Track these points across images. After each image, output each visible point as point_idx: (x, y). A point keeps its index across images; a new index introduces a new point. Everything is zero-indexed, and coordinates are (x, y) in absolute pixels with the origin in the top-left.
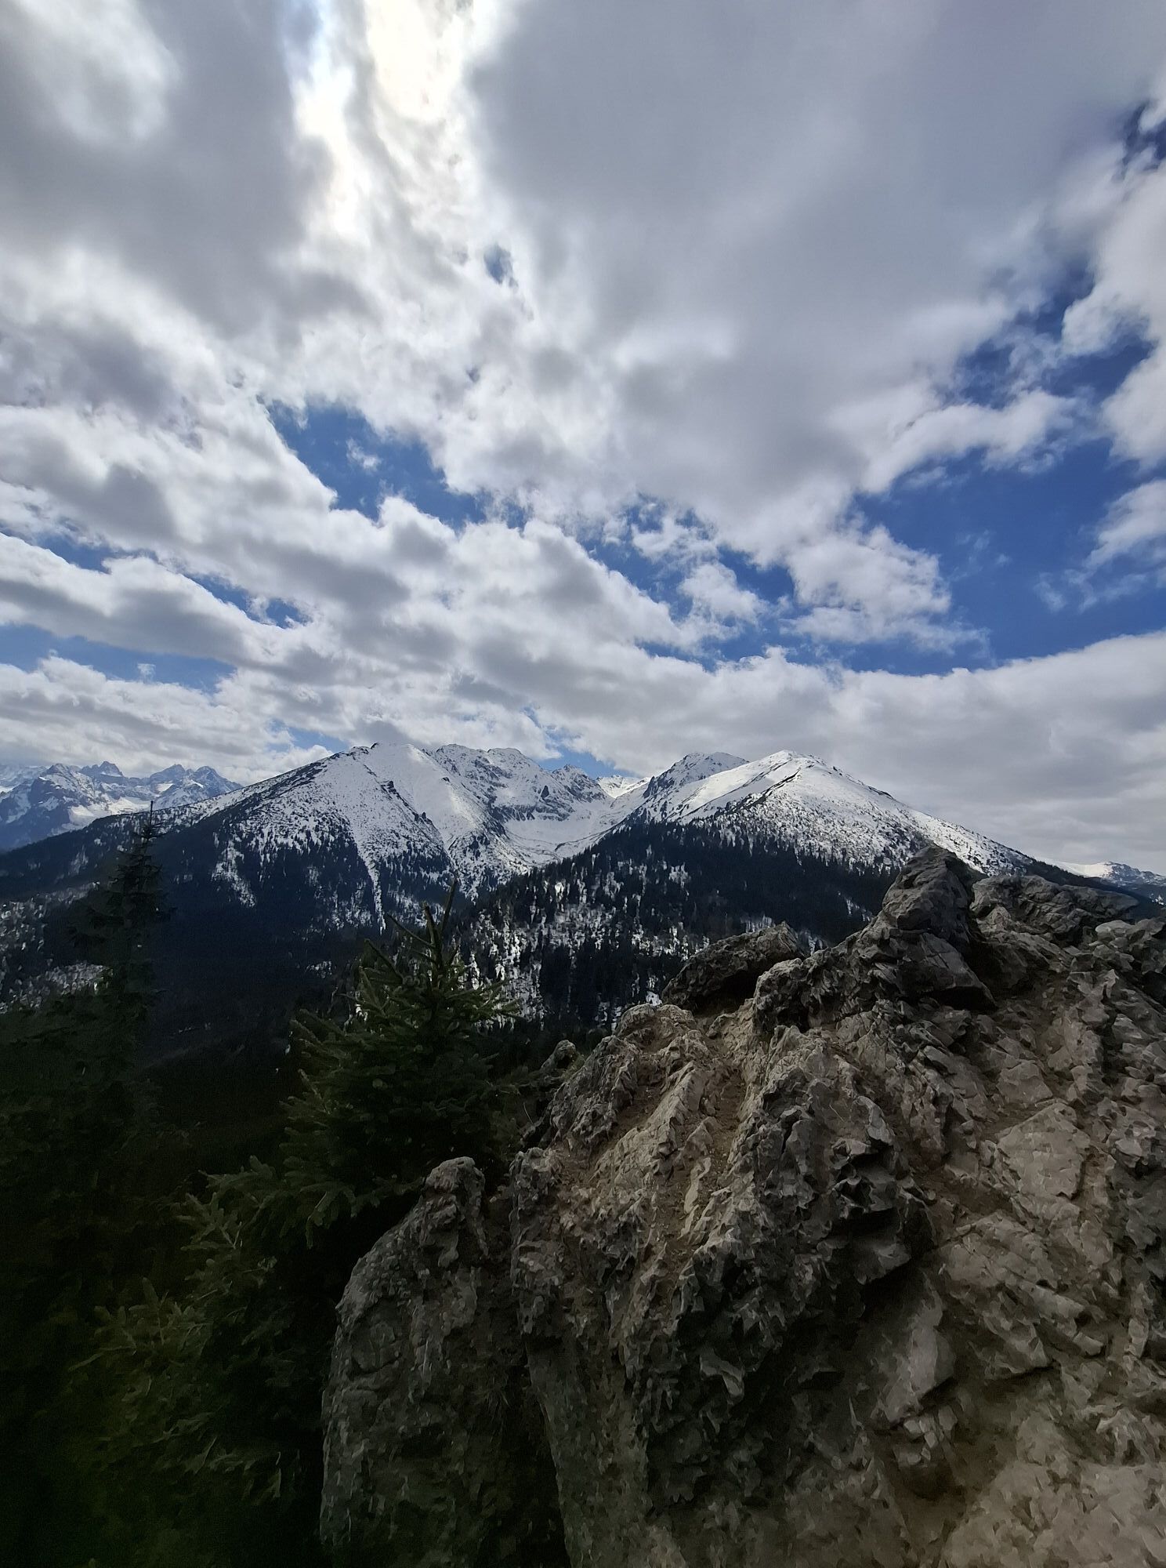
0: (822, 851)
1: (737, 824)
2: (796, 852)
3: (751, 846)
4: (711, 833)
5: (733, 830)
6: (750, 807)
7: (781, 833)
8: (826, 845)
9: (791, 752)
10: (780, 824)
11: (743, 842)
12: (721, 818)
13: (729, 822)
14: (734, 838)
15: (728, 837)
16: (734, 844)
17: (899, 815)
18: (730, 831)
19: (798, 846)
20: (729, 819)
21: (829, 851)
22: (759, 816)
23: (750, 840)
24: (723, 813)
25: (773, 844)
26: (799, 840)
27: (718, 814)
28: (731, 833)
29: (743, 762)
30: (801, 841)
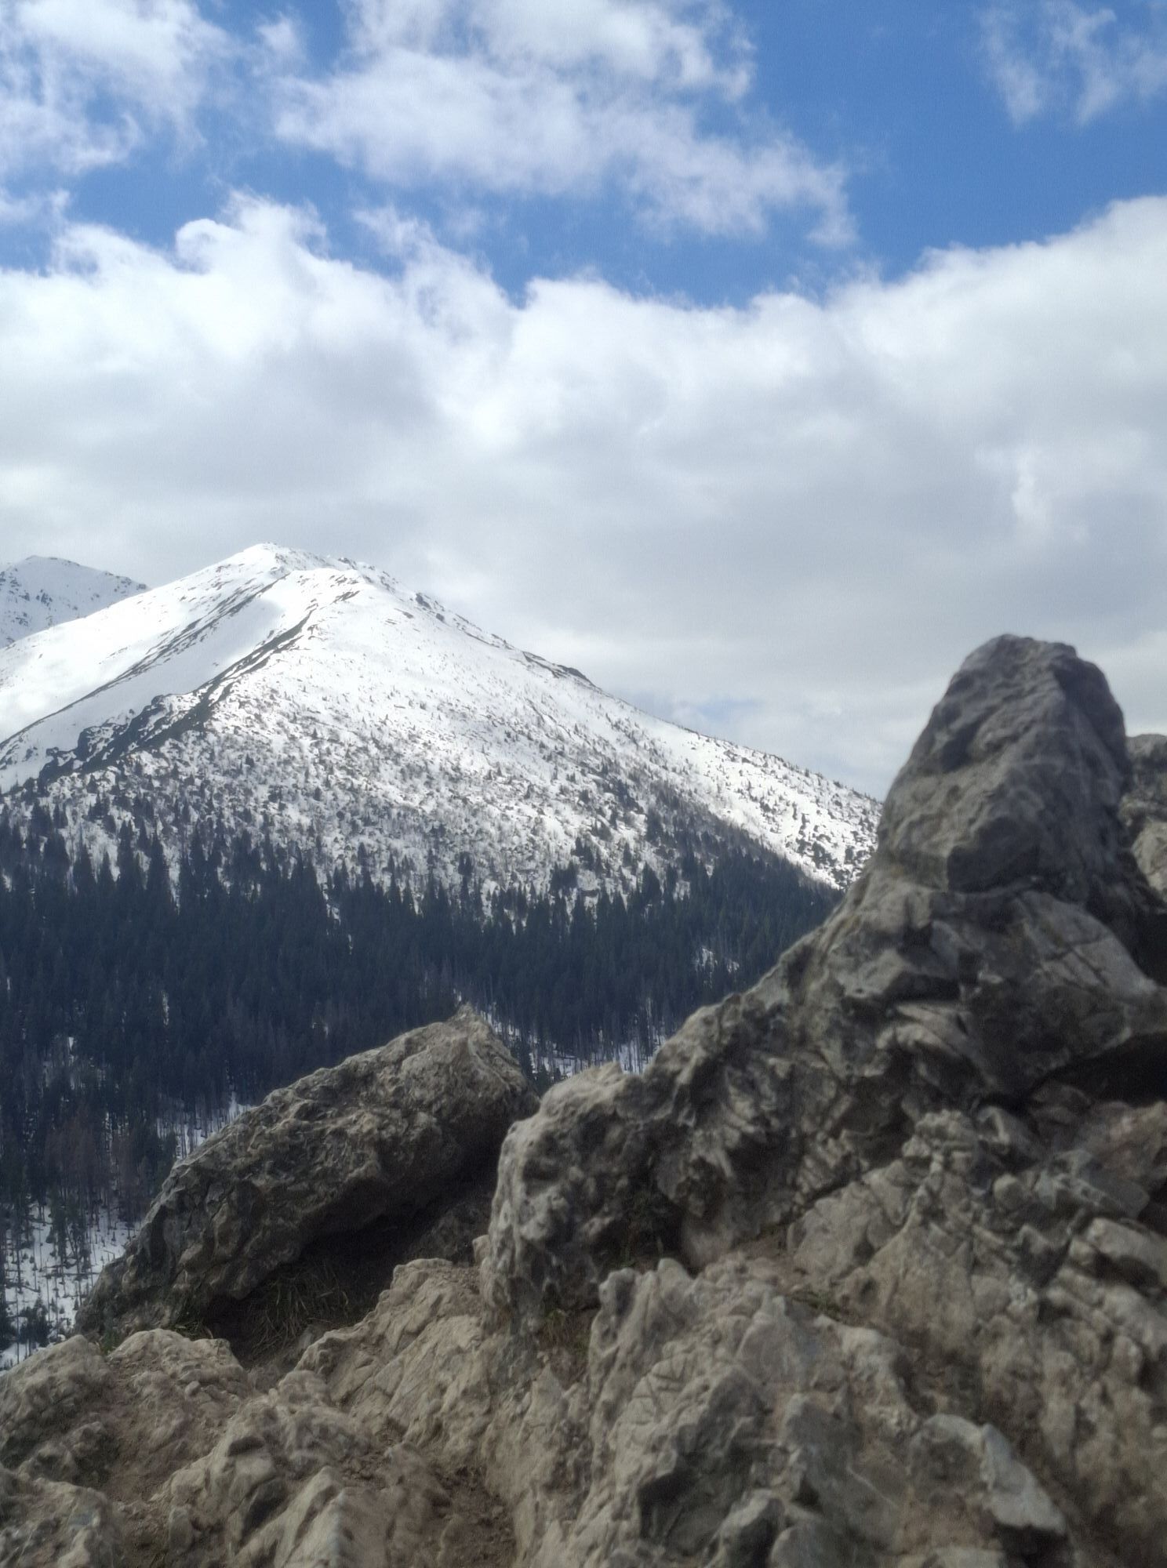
0: (400, 869)
1: (122, 802)
2: (321, 879)
3: (174, 873)
4: (33, 844)
5: (109, 826)
6: (159, 741)
7: (268, 822)
8: (411, 848)
9: (285, 552)
10: (263, 793)
11: (145, 862)
12: (62, 788)
13: (91, 800)
14: (113, 853)
15: (96, 855)
16: (115, 872)
17: (612, 736)
18: (97, 829)
19: (324, 858)
20: (93, 787)
21: (421, 866)
22: (193, 769)
23: (170, 852)
24: (68, 769)
25: (245, 859)
26: (328, 840)
27: (52, 772)
28: (102, 837)
29: (125, 587)
30: (334, 843)
